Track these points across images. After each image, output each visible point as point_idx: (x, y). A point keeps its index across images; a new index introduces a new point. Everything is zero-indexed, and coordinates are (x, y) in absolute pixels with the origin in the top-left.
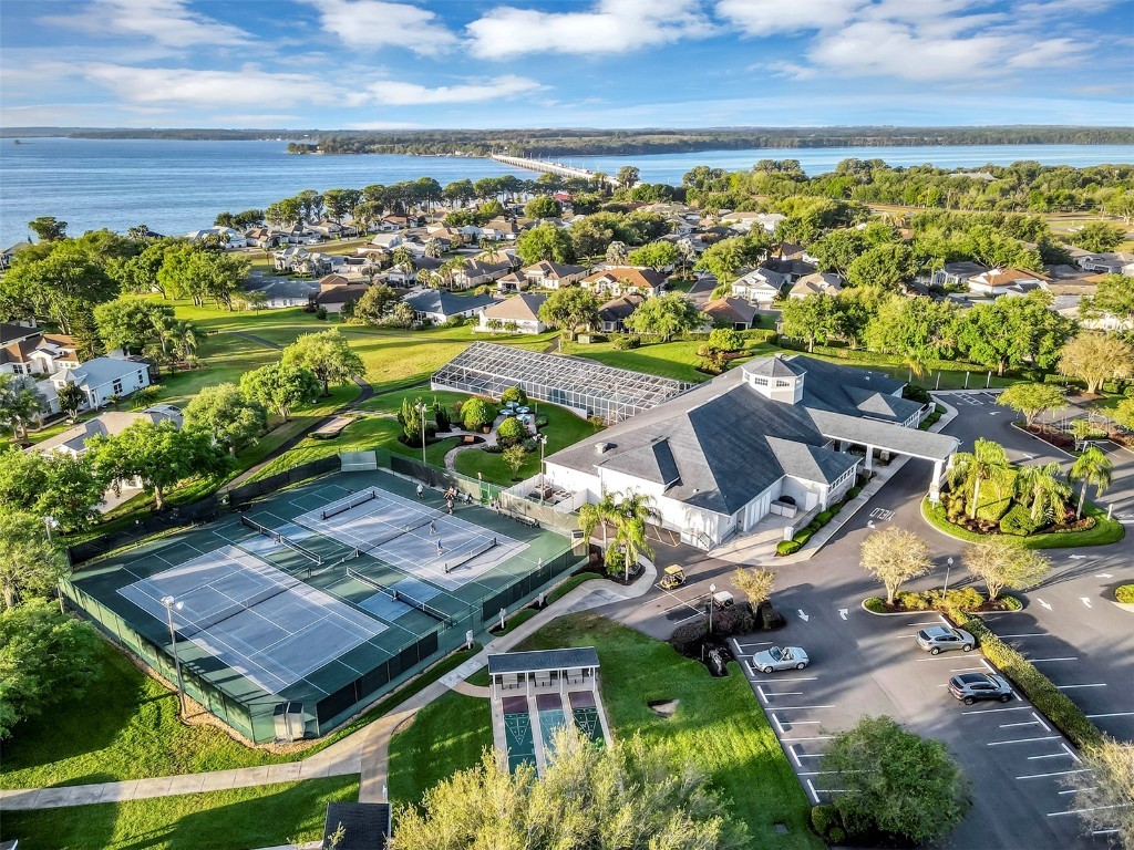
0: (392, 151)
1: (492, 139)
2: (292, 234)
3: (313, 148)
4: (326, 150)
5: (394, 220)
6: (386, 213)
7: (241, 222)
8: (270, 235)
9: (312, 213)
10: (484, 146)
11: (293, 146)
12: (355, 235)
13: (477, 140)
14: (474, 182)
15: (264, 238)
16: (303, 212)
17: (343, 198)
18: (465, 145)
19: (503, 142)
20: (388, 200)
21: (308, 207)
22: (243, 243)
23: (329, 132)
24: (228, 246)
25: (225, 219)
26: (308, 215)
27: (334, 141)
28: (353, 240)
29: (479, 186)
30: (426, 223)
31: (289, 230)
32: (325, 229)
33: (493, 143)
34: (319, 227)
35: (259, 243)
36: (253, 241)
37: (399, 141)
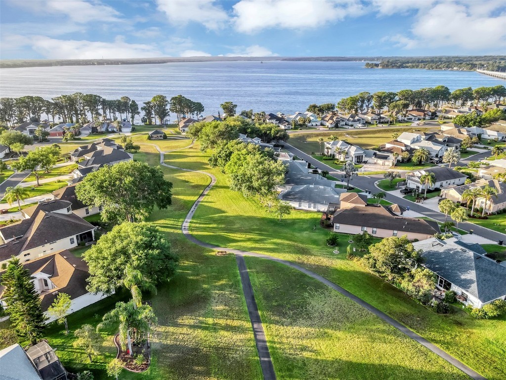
0: (417, 67)
1: (476, 61)
2: (348, 120)
3: (377, 65)
4: (383, 67)
5: (415, 113)
6: (411, 108)
7: (321, 110)
8: (335, 120)
9: (364, 105)
10: (472, 64)
11: (368, 65)
12: (387, 122)
13: (467, 61)
14: (474, 89)
15: (331, 121)
16: (359, 104)
17: (385, 97)
18: (461, 64)
19: (483, 63)
20: (413, 99)
21: (363, 102)
22: (319, 124)
23: (387, 57)
24: (310, 125)
25: (313, 108)
26: (362, 106)
27: (388, 62)
28: (385, 126)
29: (477, 92)
30: (437, 116)
31: (347, 117)
32: (369, 118)
33: (477, 63)
34: (366, 116)
35: (327, 124)
36: (324, 123)
37: (422, 62)
